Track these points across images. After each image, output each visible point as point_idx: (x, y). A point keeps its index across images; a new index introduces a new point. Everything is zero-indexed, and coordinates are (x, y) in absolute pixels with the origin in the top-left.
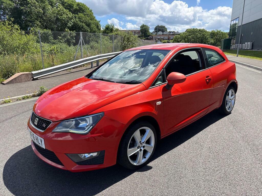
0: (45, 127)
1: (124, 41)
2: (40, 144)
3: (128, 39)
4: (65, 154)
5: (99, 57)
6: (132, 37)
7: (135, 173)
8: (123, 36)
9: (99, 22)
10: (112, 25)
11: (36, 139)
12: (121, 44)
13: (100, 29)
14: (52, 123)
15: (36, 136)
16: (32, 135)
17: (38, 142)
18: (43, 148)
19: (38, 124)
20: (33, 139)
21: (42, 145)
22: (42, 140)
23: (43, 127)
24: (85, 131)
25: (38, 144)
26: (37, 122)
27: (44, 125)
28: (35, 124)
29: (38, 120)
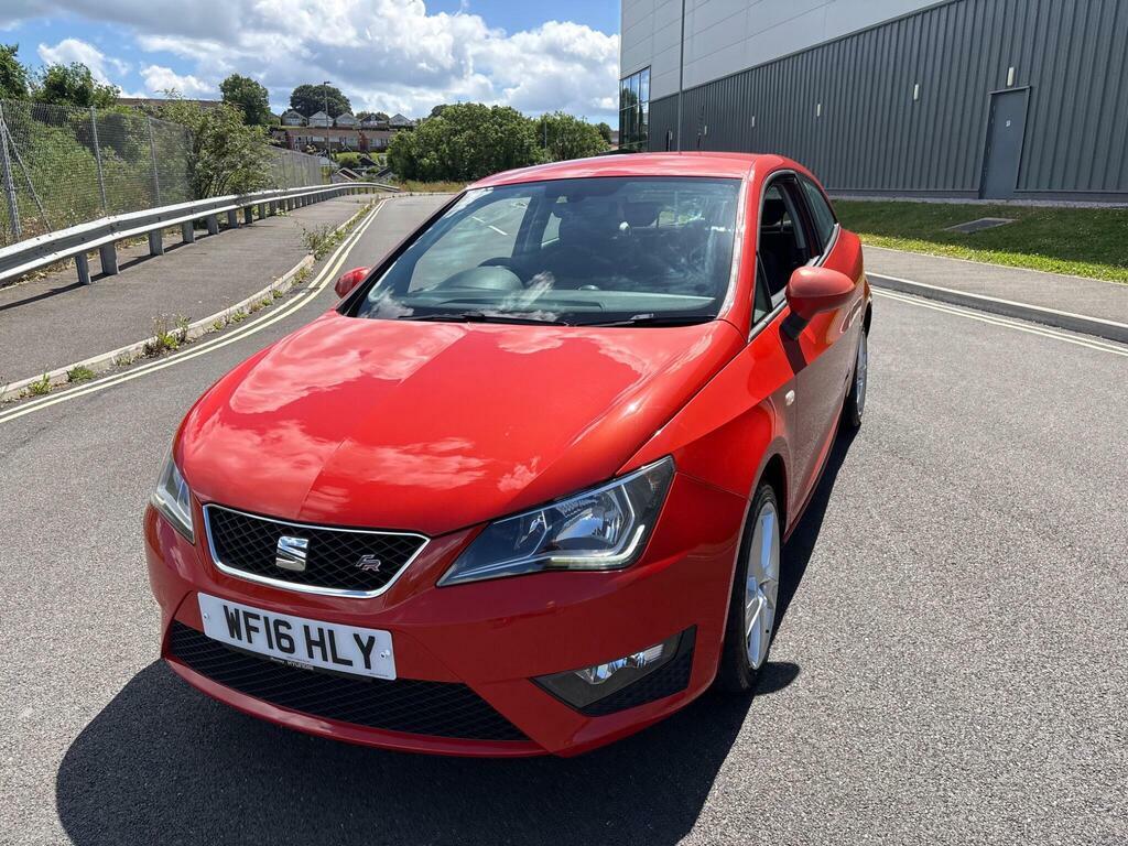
0: (381, 571)
1: (196, 150)
2: (349, 663)
3: (220, 139)
4: (532, 679)
5: (111, 229)
6: (242, 131)
7: (755, 702)
8: (196, 127)
9: (13, 51)
10: (82, 71)
11: (310, 643)
12: (183, 163)
13: (20, 91)
14: (428, 540)
15: (314, 625)
16: (256, 630)
17: (325, 658)
18: (376, 681)
19: (309, 565)
20: (271, 647)
21: (368, 665)
22: (372, 640)
23: (364, 575)
24: (622, 551)
25: (330, 665)
26: (303, 555)
27: (369, 562)
28: (283, 569)
29: (305, 546)
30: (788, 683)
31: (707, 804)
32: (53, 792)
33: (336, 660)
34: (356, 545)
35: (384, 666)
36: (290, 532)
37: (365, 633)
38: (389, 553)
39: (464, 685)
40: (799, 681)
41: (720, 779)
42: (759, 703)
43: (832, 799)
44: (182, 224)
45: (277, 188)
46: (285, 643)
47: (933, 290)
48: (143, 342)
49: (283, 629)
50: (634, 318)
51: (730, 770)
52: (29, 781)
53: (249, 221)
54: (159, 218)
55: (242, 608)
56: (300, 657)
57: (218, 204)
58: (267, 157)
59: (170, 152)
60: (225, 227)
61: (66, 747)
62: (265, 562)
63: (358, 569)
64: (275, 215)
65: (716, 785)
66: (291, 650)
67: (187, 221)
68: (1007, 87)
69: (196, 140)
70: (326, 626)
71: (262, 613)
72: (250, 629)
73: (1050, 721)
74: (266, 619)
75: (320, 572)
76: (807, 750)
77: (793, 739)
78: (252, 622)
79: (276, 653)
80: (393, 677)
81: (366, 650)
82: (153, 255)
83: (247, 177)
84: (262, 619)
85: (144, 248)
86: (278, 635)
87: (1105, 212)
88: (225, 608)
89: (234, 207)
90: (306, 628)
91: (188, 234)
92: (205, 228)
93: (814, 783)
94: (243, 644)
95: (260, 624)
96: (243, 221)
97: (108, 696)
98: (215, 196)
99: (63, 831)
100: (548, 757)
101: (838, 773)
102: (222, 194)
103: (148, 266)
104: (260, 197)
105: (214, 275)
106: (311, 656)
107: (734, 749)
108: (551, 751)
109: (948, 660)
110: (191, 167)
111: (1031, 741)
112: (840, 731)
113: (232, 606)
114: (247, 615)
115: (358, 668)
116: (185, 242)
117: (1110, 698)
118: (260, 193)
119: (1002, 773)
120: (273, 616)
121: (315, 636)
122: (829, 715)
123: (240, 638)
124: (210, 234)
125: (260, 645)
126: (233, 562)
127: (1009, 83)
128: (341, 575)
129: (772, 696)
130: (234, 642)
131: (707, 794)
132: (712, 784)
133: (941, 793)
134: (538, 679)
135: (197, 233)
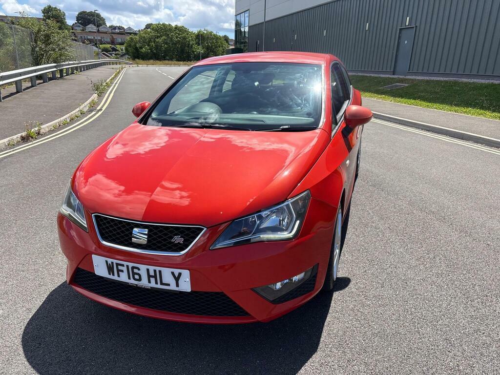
0: (184, 243)
1: (36, 41)
2: (169, 285)
3: (47, 37)
4: (252, 289)
7: (334, 295)
8: (35, 30)
11: (149, 276)
12: (30, 48)
14: (205, 229)
15: (152, 269)
16: (122, 271)
17: (156, 283)
18: (181, 292)
19: (149, 241)
20: (129, 278)
21: (177, 285)
22: (180, 274)
23: (176, 245)
24: (291, 232)
25: (159, 286)
26: (146, 237)
27: (178, 239)
28: (135, 243)
29: (147, 233)
30: (346, 286)
31: (322, 339)
32: (21, 349)
33: (162, 284)
34: (171, 232)
35: (185, 285)
36: (138, 226)
37: (177, 271)
38: (187, 235)
39: (223, 293)
40: (351, 285)
41: (325, 328)
42: (336, 295)
43: (373, 334)
44: (31, 77)
45: (75, 61)
46: (137, 277)
47: (378, 115)
48: (20, 135)
49: (136, 271)
50: (281, 127)
51: (329, 324)
52: (8, 344)
53: (62, 76)
54: (20, 74)
55: (115, 261)
56: (144, 283)
57: (46, 68)
58: (70, 46)
59: (22, 42)
60: (50, 79)
61: (23, 328)
62: (126, 240)
63: (173, 242)
64: (74, 74)
65: (324, 331)
66: (140, 280)
67: (33, 76)
68: (406, 26)
69: (35, 37)
70: (158, 269)
71: (125, 263)
72: (119, 271)
73: (455, 298)
74: (128, 266)
75: (154, 244)
76: (359, 314)
77: (353, 310)
78: (120, 268)
79: (132, 281)
80: (189, 290)
81: (177, 279)
82: (18, 92)
83: (61, 55)
84: (125, 266)
85: (13, 89)
86: (133, 273)
87: (446, 82)
88: (107, 262)
89: (55, 69)
90: (148, 270)
91: (34, 83)
92: (40, 79)
93: (365, 328)
94: (115, 278)
95: (125, 269)
96: (59, 76)
97: (39, 303)
98: (45, 64)
99: (30, 366)
100: (259, 322)
101: (374, 323)
102: (48, 63)
103: (16, 98)
104: (67, 65)
105: (49, 102)
106: (149, 282)
107: (329, 315)
108: (260, 320)
109: (410, 274)
110: (33, 49)
111: (449, 307)
112: (372, 305)
113: (110, 261)
114: (118, 265)
115: (173, 287)
116: (32, 86)
117: (476, 287)
118: (67, 63)
119: (439, 320)
120: (131, 265)
121: (152, 273)
122: (366, 299)
123: (113, 275)
124: (44, 82)
125: (124, 278)
126: (109, 240)
127: (407, 24)
128: (165, 245)
129: (341, 292)
130: (111, 277)
131: (321, 335)
132: (322, 331)
133: (416, 329)
134: (255, 289)
135: (38, 82)
